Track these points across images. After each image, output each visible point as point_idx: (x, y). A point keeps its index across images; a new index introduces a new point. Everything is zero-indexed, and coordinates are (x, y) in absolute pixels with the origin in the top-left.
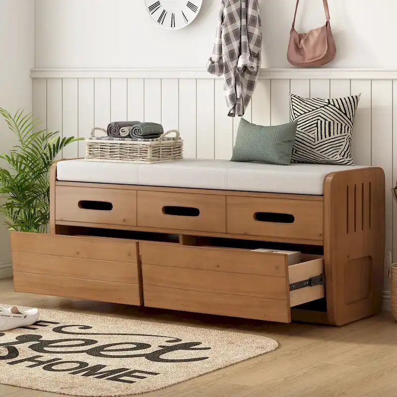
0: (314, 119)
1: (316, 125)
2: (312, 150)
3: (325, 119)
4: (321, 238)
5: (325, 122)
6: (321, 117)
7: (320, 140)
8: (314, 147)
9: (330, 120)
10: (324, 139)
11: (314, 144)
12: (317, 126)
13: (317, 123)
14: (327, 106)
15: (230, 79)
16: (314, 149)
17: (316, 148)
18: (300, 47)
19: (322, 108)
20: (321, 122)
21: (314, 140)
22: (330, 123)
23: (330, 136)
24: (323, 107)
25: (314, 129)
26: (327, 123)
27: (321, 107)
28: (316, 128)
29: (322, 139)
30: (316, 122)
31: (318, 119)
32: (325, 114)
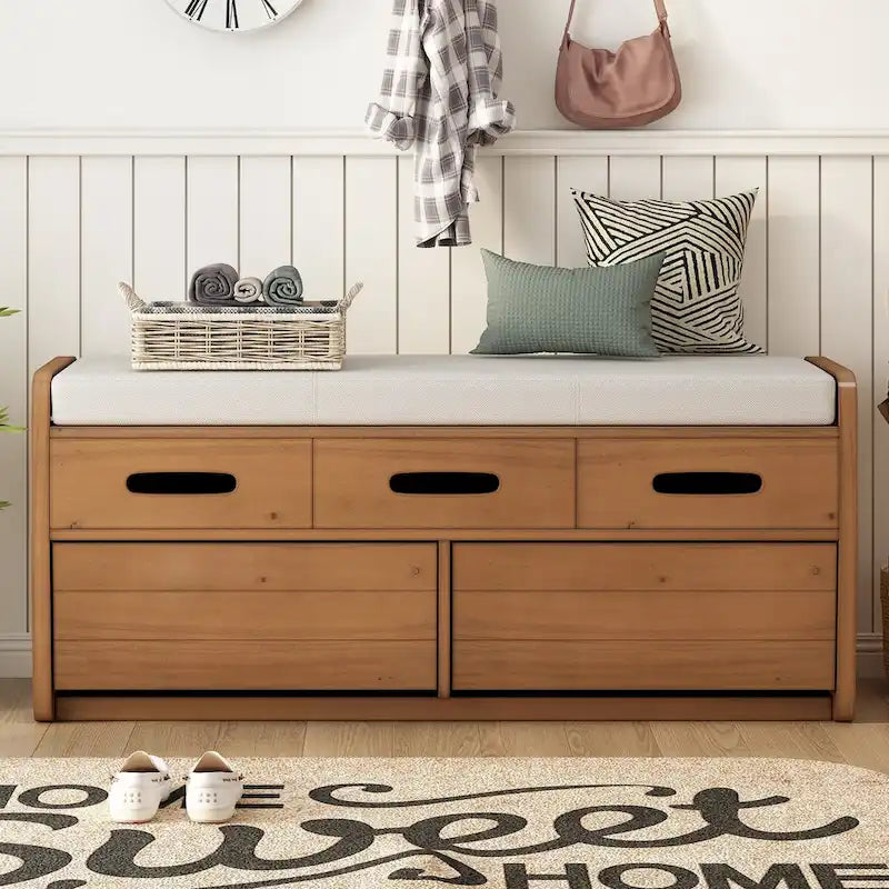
0: (675, 249)
1: (681, 262)
2: (675, 321)
3: (701, 248)
4: (834, 524)
5: (703, 257)
6: (689, 242)
7: (696, 298)
8: (679, 314)
9: (713, 251)
10: (705, 294)
11: (680, 306)
12: (685, 265)
13: (684, 258)
14: (696, 217)
15: (449, 155)
16: (679, 318)
17: (685, 315)
18: (598, 80)
19: (686, 223)
20: (694, 255)
21: (680, 298)
22: (712, 256)
23: (717, 287)
24: (687, 220)
25: (678, 271)
26: (707, 255)
27: (683, 220)
28: (683, 269)
29: (700, 293)
30: (681, 254)
31: (685, 249)
32: (697, 235)
